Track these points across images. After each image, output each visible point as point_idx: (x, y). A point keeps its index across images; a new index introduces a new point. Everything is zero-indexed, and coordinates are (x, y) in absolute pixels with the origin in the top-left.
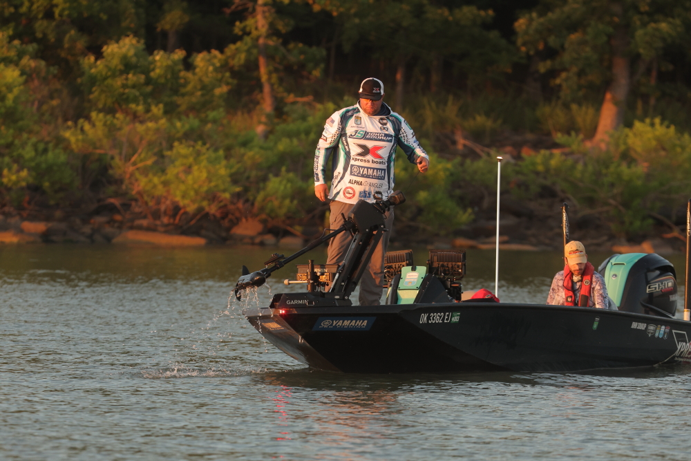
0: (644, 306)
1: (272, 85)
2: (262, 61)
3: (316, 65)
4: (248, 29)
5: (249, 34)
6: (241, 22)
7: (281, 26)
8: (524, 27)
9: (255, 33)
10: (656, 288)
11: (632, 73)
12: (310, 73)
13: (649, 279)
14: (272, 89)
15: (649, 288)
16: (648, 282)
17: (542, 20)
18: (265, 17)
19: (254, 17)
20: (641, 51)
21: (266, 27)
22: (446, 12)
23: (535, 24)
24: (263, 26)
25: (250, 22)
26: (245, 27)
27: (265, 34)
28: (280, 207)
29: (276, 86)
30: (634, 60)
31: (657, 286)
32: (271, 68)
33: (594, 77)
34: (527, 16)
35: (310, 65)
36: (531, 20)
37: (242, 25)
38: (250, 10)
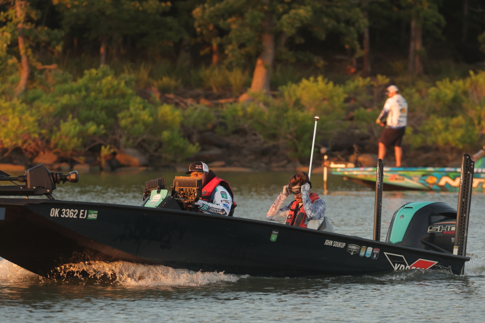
0: (423, 243)
1: (28, 57)
2: (20, 40)
3: (58, 43)
4: (10, 18)
5: (11, 20)
6: (4, 12)
7: (34, 15)
8: (200, 14)
9: (15, 20)
10: (437, 229)
11: (276, 45)
12: (54, 48)
13: (432, 222)
14: (28, 60)
15: (431, 228)
16: (431, 224)
17: (212, 9)
18: (22, 9)
19: (13, 9)
20: (285, 29)
21: (24, 15)
22: (138, 5)
23: (207, 12)
24: (21, 15)
25: (11, 12)
26: (7, 16)
27: (22, 21)
28: (69, 144)
29: (31, 58)
30: (278, 35)
31: (439, 228)
32: (27, 45)
33: (250, 49)
34: (201, 6)
35: (54, 43)
36: (204, 9)
37: (6, 14)
38: (12, 3)
